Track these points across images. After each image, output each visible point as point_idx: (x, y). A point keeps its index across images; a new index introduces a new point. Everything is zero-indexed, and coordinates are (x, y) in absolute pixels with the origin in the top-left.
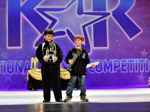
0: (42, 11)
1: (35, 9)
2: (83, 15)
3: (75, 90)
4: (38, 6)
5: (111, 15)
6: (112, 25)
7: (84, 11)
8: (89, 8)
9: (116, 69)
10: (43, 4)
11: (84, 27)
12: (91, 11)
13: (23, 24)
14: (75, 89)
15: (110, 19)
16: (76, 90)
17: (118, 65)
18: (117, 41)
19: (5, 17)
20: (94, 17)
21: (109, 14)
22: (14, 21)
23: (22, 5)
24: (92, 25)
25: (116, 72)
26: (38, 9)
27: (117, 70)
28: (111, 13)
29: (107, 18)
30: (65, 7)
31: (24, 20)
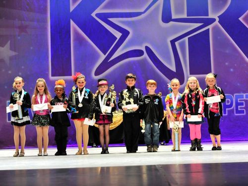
0: (105, 17)
1: (93, 15)
2: (171, 23)
3: (161, 145)
4: (98, 11)
5: (217, 22)
6: (219, 38)
7: (174, 17)
8: (182, 12)
9: (227, 109)
10: (106, 7)
11: (173, 42)
12: (185, 16)
13: (75, 40)
14: (162, 143)
15: (216, 29)
16: (163, 145)
17: (229, 104)
18: (227, 64)
19: (46, 29)
20: (189, 27)
21: (213, 20)
22: (61, 34)
23: (72, 8)
24: (186, 39)
25: (227, 114)
26: (98, 15)
27: (228, 111)
28: (217, 19)
29: (210, 27)
30: (142, 10)
31: (76, 33)
